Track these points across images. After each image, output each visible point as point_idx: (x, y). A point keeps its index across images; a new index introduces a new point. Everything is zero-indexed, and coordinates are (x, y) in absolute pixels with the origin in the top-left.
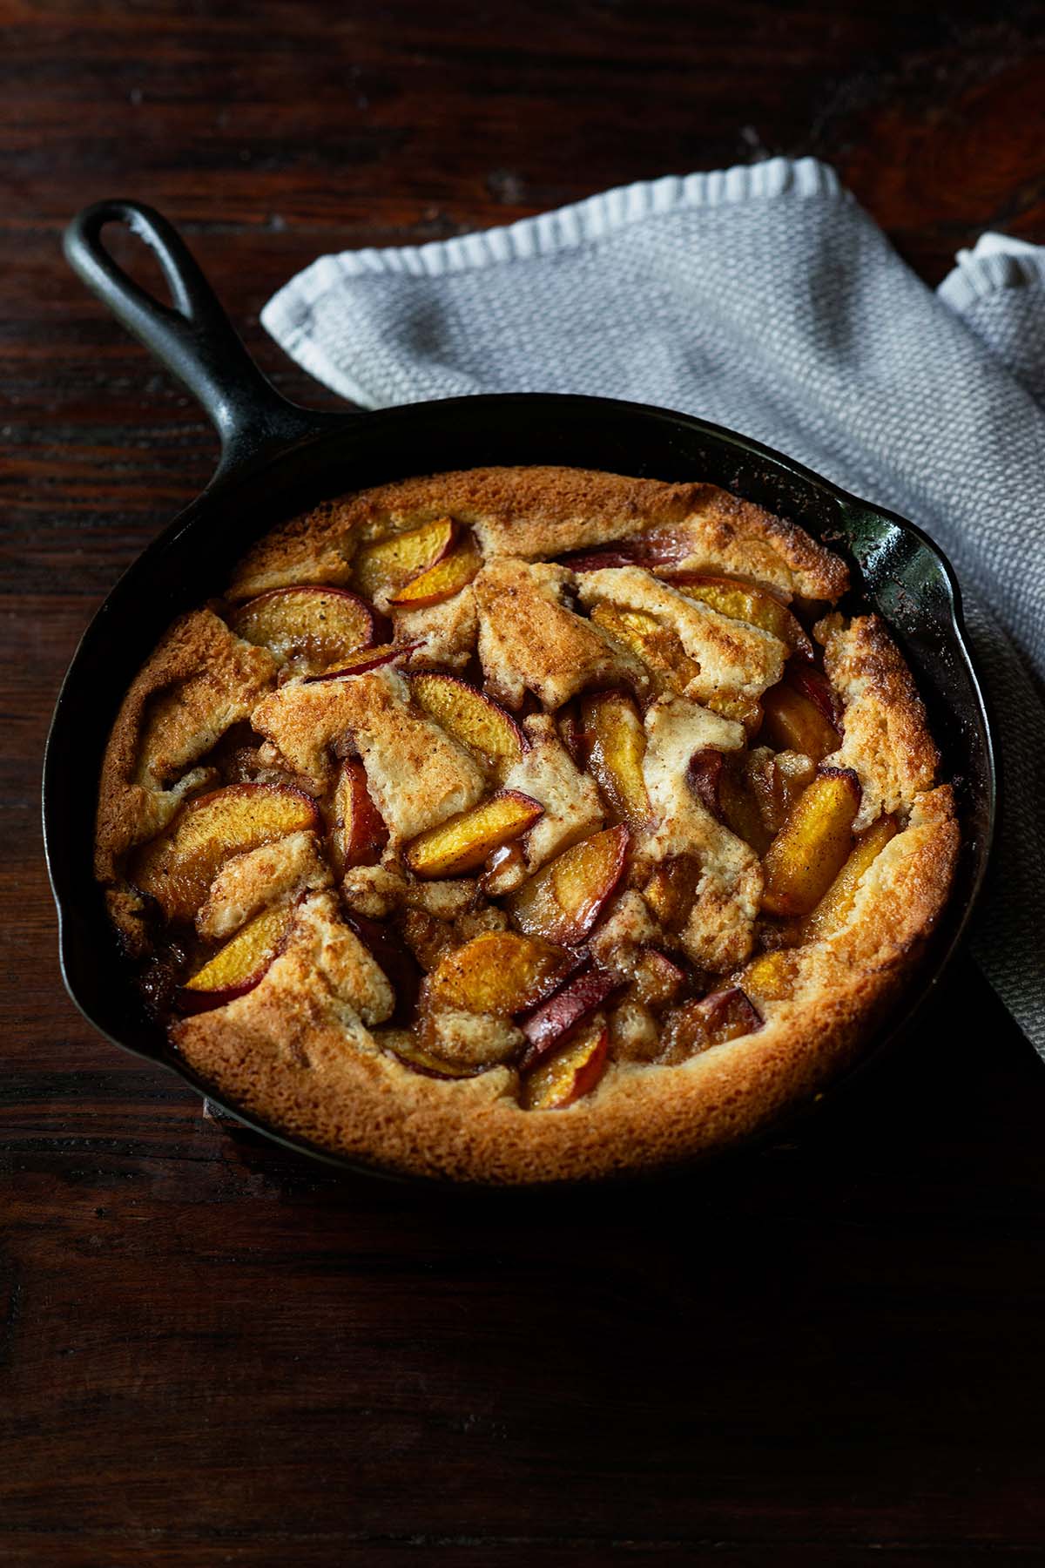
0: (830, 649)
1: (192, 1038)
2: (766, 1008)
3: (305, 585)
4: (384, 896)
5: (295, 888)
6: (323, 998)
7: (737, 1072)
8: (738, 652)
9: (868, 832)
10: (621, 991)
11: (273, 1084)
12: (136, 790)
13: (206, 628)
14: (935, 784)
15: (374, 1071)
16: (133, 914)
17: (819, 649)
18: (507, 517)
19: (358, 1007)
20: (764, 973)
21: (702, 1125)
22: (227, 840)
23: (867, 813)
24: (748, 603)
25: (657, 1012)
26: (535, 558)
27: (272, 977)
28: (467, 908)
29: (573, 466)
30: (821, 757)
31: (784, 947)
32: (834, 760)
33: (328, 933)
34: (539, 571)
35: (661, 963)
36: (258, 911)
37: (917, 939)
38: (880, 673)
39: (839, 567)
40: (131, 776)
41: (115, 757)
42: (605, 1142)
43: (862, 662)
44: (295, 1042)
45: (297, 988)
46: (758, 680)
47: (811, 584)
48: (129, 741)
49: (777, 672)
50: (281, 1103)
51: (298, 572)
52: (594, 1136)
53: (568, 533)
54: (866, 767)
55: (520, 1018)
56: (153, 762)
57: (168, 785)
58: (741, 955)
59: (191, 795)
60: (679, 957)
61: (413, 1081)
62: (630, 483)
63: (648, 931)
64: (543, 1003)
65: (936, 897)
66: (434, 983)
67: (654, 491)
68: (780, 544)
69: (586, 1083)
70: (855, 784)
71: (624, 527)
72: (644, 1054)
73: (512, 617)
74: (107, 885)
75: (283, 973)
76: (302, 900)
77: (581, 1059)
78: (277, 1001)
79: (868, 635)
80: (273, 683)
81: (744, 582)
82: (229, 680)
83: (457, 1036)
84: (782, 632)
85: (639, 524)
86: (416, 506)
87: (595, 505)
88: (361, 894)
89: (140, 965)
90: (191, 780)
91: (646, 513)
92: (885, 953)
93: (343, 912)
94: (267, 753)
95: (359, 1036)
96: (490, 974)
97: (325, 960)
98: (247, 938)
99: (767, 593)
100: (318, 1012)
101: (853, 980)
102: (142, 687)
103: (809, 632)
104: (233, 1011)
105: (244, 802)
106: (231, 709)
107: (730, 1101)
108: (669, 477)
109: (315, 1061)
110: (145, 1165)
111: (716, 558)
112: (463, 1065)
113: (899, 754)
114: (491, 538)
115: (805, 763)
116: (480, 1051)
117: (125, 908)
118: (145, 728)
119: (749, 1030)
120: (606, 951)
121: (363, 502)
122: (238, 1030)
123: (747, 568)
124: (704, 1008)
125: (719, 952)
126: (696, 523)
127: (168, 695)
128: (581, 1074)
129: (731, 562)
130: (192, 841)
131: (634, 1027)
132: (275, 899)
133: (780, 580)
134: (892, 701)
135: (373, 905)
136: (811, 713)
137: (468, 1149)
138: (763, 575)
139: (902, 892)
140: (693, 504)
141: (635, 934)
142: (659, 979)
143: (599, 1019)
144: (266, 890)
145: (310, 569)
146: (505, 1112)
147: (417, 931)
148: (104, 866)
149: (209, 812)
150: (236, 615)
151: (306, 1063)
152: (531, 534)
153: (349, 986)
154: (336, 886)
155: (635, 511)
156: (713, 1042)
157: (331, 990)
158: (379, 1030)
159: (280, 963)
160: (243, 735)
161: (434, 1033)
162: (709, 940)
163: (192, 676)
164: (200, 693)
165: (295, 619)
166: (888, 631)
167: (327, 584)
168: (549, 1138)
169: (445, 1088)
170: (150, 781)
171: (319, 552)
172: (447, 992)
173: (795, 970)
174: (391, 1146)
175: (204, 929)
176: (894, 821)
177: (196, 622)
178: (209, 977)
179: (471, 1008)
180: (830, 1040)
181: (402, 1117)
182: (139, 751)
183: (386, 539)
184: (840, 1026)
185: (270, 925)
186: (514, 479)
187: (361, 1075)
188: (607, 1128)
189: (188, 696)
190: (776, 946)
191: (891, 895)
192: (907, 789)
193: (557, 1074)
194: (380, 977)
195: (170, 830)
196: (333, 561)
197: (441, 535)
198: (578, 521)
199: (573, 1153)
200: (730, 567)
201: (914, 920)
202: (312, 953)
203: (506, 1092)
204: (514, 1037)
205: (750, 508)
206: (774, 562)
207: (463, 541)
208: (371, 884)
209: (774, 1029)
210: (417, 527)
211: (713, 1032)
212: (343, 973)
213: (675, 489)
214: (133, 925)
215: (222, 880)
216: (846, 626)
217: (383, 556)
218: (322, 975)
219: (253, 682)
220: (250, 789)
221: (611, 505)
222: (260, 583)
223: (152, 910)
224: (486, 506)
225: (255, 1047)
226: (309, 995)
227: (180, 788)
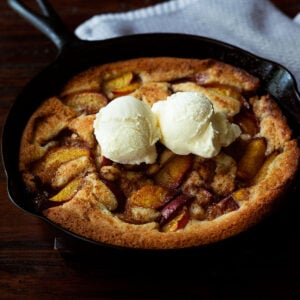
0: (255, 105)
1: (51, 213)
2: (240, 203)
3: (86, 91)
4: (114, 174)
5: (84, 172)
6: (94, 201)
7: (231, 219)
8: (225, 104)
9: (270, 155)
10: (193, 200)
11: (78, 225)
12: (32, 146)
13: (54, 103)
14: (291, 139)
15: (111, 222)
16: (32, 180)
17: (251, 106)
18: (150, 71)
19: (106, 205)
20: (238, 195)
21: (220, 235)
22: (62, 161)
23: (269, 150)
24: (228, 92)
25: (204, 206)
26: (161, 81)
27: (77, 196)
28: (139, 179)
30: (253, 135)
31: (245, 187)
32: (258, 135)
33: (95, 183)
34: (159, 85)
35: (205, 192)
36: (72, 179)
37: (288, 180)
38: (271, 110)
39: (257, 80)
40: (31, 141)
41: (25, 136)
42: (189, 240)
43: (265, 108)
44: (85, 214)
45: (85, 198)
46: (232, 112)
47: (247, 86)
48: (30, 131)
49: (238, 110)
50: (80, 231)
51: (83, 87)
52: (185, 238)
53: (170, 75)
54: (268, 136)
55: (159, 209)
56: (37, 138)
57: (43, 145)
58: (231, 190)
59: (50, 149)
60: (211, 190)
61: (125, 225)
62: (189, 60)
63: (201, 182)
64: (166, 204)
65: (294, 169)
66: (131, 200)
67: (196, 62)
68: (237, 75)
69: (182, 225)
70: (265, 141)
71: (187, 73)
72: (200, 218)
73: (152, 96)
74: (23, 172)
75: (81, 194)
76: (86, 175)
77: (180, 218)
78: (78, 202)
79: (267, 100)
80: (75, 117)
81: (225, 87)
82: (62, 116)
83: (139, 214)
84: (239, 99)
85: (192, 72)
86: (121, 68)
87: (178, 66)
88: (106, 173)
89: (33, 196)
90: (50, 144)
91: (194, 68)
92: (278, 185)
93: (100, 177)
94: (74, 136)
95: (106, 212)
96: (149, 197)
97: (94, 191)
98: (68, 188)
99: (233, 89)
100: (92, 205)
101: (267, 193)
102: (34, 116)
103: (248, 101)
104: (64, 206)
105: (67, 151)
106: (62, 124)
107: (229, 228)
108: (200, 58)
109: (92, 219)
110: (36, 267)
111: (217, 79)
112: (141, 221)
113: (279, 132)
114: (145, 78)
115: (249, 136)
116: (146, 219)
117: (29, 179)
118: (35, 129)
119: (235, 209)
120: (187, 189)
121: (104, 67)
122: (66, 210)
123: (227, 82)
124: (220, 204)
125: (223, 189)
126: (210, 71)
127: (42, 119)
128: (180, 222)
129: (222, 80)
130: (50, 162)
131: (197, 210)
132: (77, 175)
133: (237, 85)
134: (275, 117)
135: (110, 177)
136: (251, 124)
137: (143, 242)
138: (232, 84)
139: (282, 169)
140: (209, 65)
141: (196, 183)
142: (204, 196)
143: (185, 208)
144: (74, 172)
145: (87, 86)
146: (156, 233)
147: (124, 186)
148: (22, 166)
149: (56, 154)
150: (65, 99)
151: (89, 220)
152: (157, 75)
153: (102, 198)
154: (97, 171)
155: (191, 68)
156: (223, 213)
157: (97, 199)
158: (114, 212)
159: (80, 192)
160: (67, 132)
161: (131, 212)
162: (220, 185)
163: (50, 115)
164: (53, 119)
165: (82, 101)
166: (272, 99)
167: (92, 91)
168: (171, 238)
169: (135, 226)
170: (37, 145)
171: (90, 82)
172: (135, 202)
173: (249, 193)
174: (118, 242)
175: (53, 185)
176: (278, 151)
177: (51, 100)
178: (56, 198)
179: (143, 206)
180: (262, 209)
181: (121, 234)
182: (33, 134)
183: (112, 79)
184: (265, 205)
185: (76, 183)
186: (151, 61)
187: (107, 223)
188: (189, 236)
189: (49, 120)
190: (242, 187)
191: (278, 170)
192: (282, 141)
193: (172, 225)
194: (113, 195)
195: (43, 159)
196: (95, 84)
197: (129, 77)
198: (172, 72)
199: (178, 243)
200: (221, 82)
201: (286, 175)
202: (90, 189)
203: (155, 228)
204: (157, 214)
205: (227, 66)
206: (235, 80)
207: (136, 79)
208: (110, 170)
209: (243, 207)
210: (121, 76)
211: (223, 210)
212: (100, 194)
213: (202, 62)
214: (32, 183)
215: (60, 170)
216: (260, 99)
217: (111, 85)
218: (93, 195)
219: (70, 117)
220: (69, 147)
221: (183, 66)
223: (37, 180)
224: (143, 69)
225: (71, 215)
226: (90, 200)
227: (47, 147)
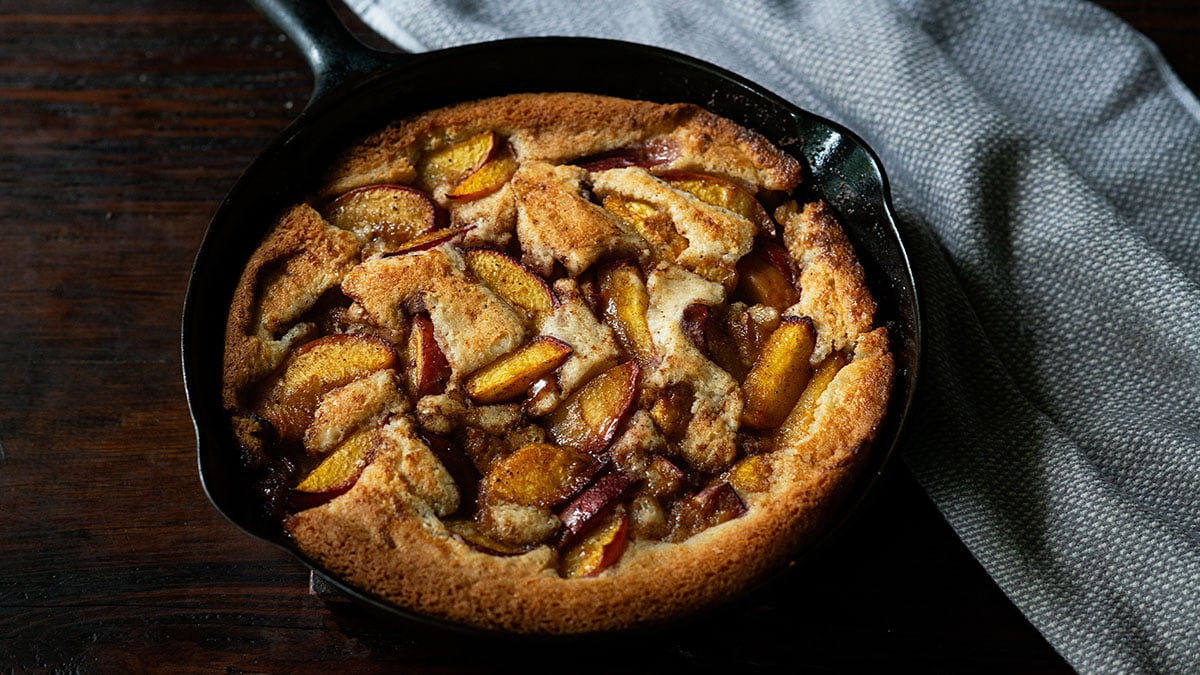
0: (788, 226)
1: (302, 528)
2: (749, 498)
3: (381, 184)
4: (448, 418)
5: (379, 413)
6: (404, 495)
7: (728, 546)
8: (718, 230)
9: (823, 364)
10: (637, 486)
11: (367, 561)
12: (253, 340)
13: (304, 217)
14: (873, 327)
15: (446, 551)
16: (253, 434)
17: (780, 228)
18: (537, 130)
19: (432, 501)
20: (746, 472)
21: (702, 588)
22: (326, 377)
23: (821, 350)
24: (724, 193)
25: (664, 502)
26: (558, 162)
27: (364, 479)
28: (513, 425)
29: (586, 92)
30: (783, 309)
31: (761, 452)
32: (794, 311)
33: (407, 446)
34: (562, 171)
35: (666, 465)
36: (352, 431)
37: (864, 443)
38: (828, 244)
39: (793, 165)
40: (250, 329)
41: (236, 315)
42: (628, 601)
43: (813, 238)
44: (383, 529)
45: (384, 488)
46: (734, 250)
47: (771, 178)
48: (247, 302)
49: (748, 245)
50: (373, 576)
51: (375, 174)
52: (619, 597)
53: (583, 142)
54: (819, 315)
55: (558, 508)
56: (265, 319)
57: (277, 336)
58: (728, 459)
59: (296, 343)
60: (680, 460)
61: (477, 557)
62: (631, 104)
63: (656, 440)
64: (575, 497)
65: (879, 412)
66: (489, 483)
67: (649, 110)
68: (748, 149)
69: (611, 557)
70: (811, 328)
71: (626, 138)
72: (655, 534)
73: (542, 206)
74: (232, 412)
75: (373, 477)
76: (387, 422)
77: (607, 538)
78: (368, 498)
79: (817, 217)
80: (358, 258)
81: (721, 178)
82: (323, 256)
83: (508, 523)
84: (751, 215)
85: (638, 134)
86: (465, 123)
87: (604, 120)
88: (430, 416)
89: (260, 474)
90: (296, 332)
91: (643, 126)
92: (839, 455)
93: (418, 430)
94: (355, 311)
95: (432, 523)
96: (532, 476)
97: (405, 467)
98: (344, 452)
99: (738, 185)
100: (401, 506)
101: (815, 475)
102: (256, 261)
103: (771, 215)
104: (334, 507)
105: (337, 348)
106: (325, 278)
107: (723, 569)
108: (660, 99)
109: (399, 544)
110: (265, 633)
111: (698, 160)
112: (515, 544)
113: (845, 304)
114: (523, 146)
115: (772, 313)
116: (527, 533)
117: (246, 430)
118: (259, 293)
119: (736, 515)
120: (623, 456)
121: (425, 121)
122: (338, 521)
123: (722, 167)
124: (700, 499)
125: (710, 457)
126: (682, 133)
127: (276, 268)
128: (607, 549)
129: (710, 162)
130: (298, 378)
131: (647, 514)
132: (366, 422)
133: (748, 175)
134: (838, 265)
135: (440, 424)
136: (775, 275)
137: (521, 608)
138: (735, 172)
139: (851, 409)
140: (680, 119)
141: (645, 443)
142: (665, 477)
143: (620, 508)
144: (358, 413)
145: (385, 172)
146: (548, 580)
147: (475, 445)
148: (229, 396)
149: (311, 356)
150: (328, 206)
151: (393, 546)
152: (555, 142)
153: (424, 486)
154: (411, 412)
155: (635, 126)
156: (708, 525)
157: (411, 489)
158: (448, 520)
159: (370, 468)
160: (336, 298)
161: (490, 521)
162: (702, 448)
163: (294, 254)
164: (301, 266)
165: (373, 210)
166: (833, 213)
167: (398, 183)
168: (584, 600)
169: (501, 562)
170: (263, 333)
171: (392, 159)
172: (500, 490)
173: (769, 469)
174: (460, 607)
175: (310, 446)
176: (842, 356)
177: (297, 212)
178: (313, 482)
179: (519, 501)
180: (799, 521)
181: (469, 585)
182: (255, 310)
183: (442, 149)
184: (807, 509)
185: (361, 441)
186: (540, 102)
187: (436, 553)
188: (628, 591)
189: (292, 269)
190: (753, 451)
191: (842, 411)
192: (852, 331)
193: (589, 551)
194: (448, 479)
195: (280, 370)
196: (402, 165)
197: (485, 145)
198: (590, 133)
199: (603, 610)
200: (709, 167)
201: (861, 429)
202: (396, 461)
203: (549, 565)
204: (553, 522)
205: (724, 121)
206: (742, 162)
207: (502, 150)
208: (438, 408)
209: (756, 513)
210: (467, 137)
211: (708, 517)
212: (419, 476)
213: (664, 108)
214: (253, 442)
215: (324, 408)
216: (800, 210)
217: (439, 162)
218: (403, 478)
219: (342, 257)
220: (342, 338)
221: (616, 120)
222: (347, 183)
223: (267, 431)
224: (519, 123)
225: (352, 533)
226: (393, 493)
227: (287, 339)
